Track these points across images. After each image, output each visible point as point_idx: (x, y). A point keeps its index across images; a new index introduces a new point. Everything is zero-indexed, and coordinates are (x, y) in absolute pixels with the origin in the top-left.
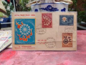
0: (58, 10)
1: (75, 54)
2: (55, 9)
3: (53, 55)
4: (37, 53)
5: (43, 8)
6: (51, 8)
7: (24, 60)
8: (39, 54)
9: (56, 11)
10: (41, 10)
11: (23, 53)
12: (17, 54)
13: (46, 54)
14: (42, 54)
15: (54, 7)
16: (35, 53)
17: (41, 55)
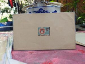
0: (49, 12)
3: (44, 54)
4: (30, 52)
6: (42, 11)
7: (17, 57)
8: (32, 53)
13: (38, 53)
14: (34, 53)
15: (45, 10)
17: (33, 53)
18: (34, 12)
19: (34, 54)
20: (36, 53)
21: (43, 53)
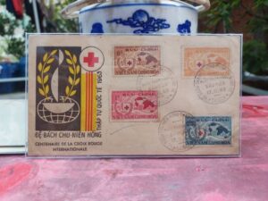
0: (169, 26)
1: (238, 170)
2: (158, 23)
3: (162, 177)
4: (107, 172)
5: (121, 19)
6: (145, 19)
8: (114, 174)
9: (162, 28)
10: (114, 24)
11: (56, 171)
12: (35, 174)
13: (139, 174)
14: (125, 175)
15: (156, 18)
16: (98, 172)
17: (119, 175)
18: (116, 21)
19: (124, 179)
20: (131, 175)
21: (160, 176)
